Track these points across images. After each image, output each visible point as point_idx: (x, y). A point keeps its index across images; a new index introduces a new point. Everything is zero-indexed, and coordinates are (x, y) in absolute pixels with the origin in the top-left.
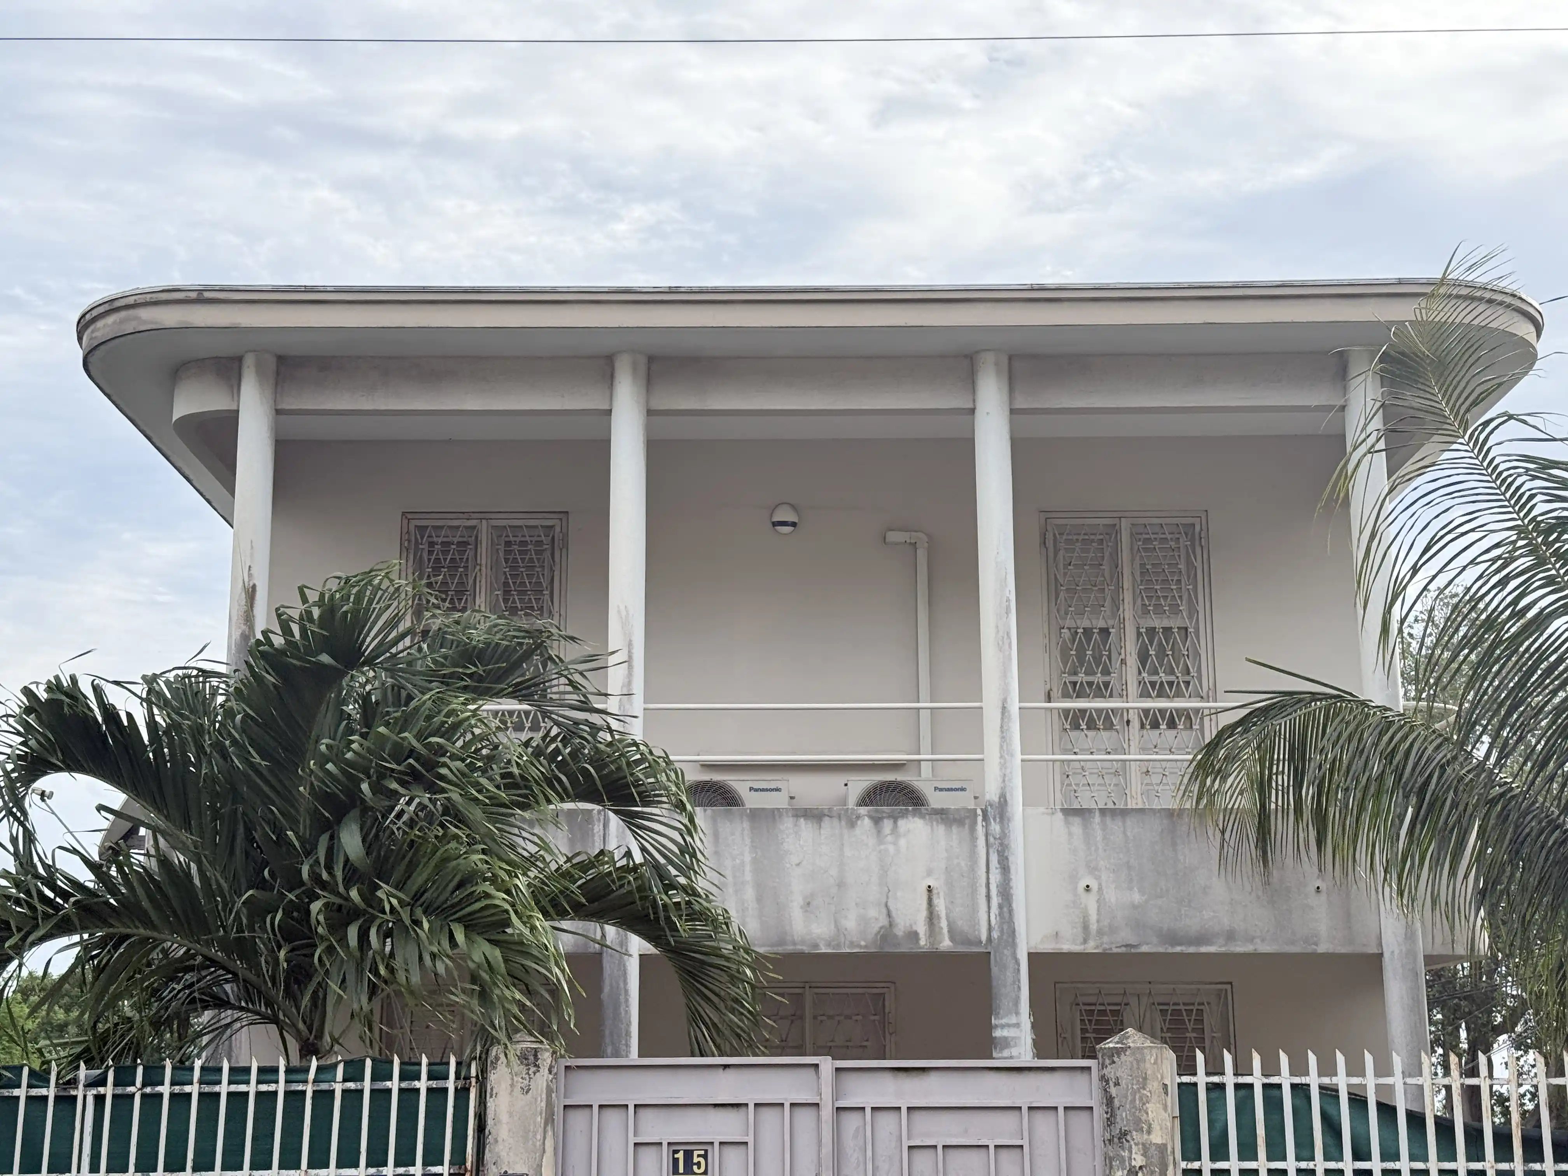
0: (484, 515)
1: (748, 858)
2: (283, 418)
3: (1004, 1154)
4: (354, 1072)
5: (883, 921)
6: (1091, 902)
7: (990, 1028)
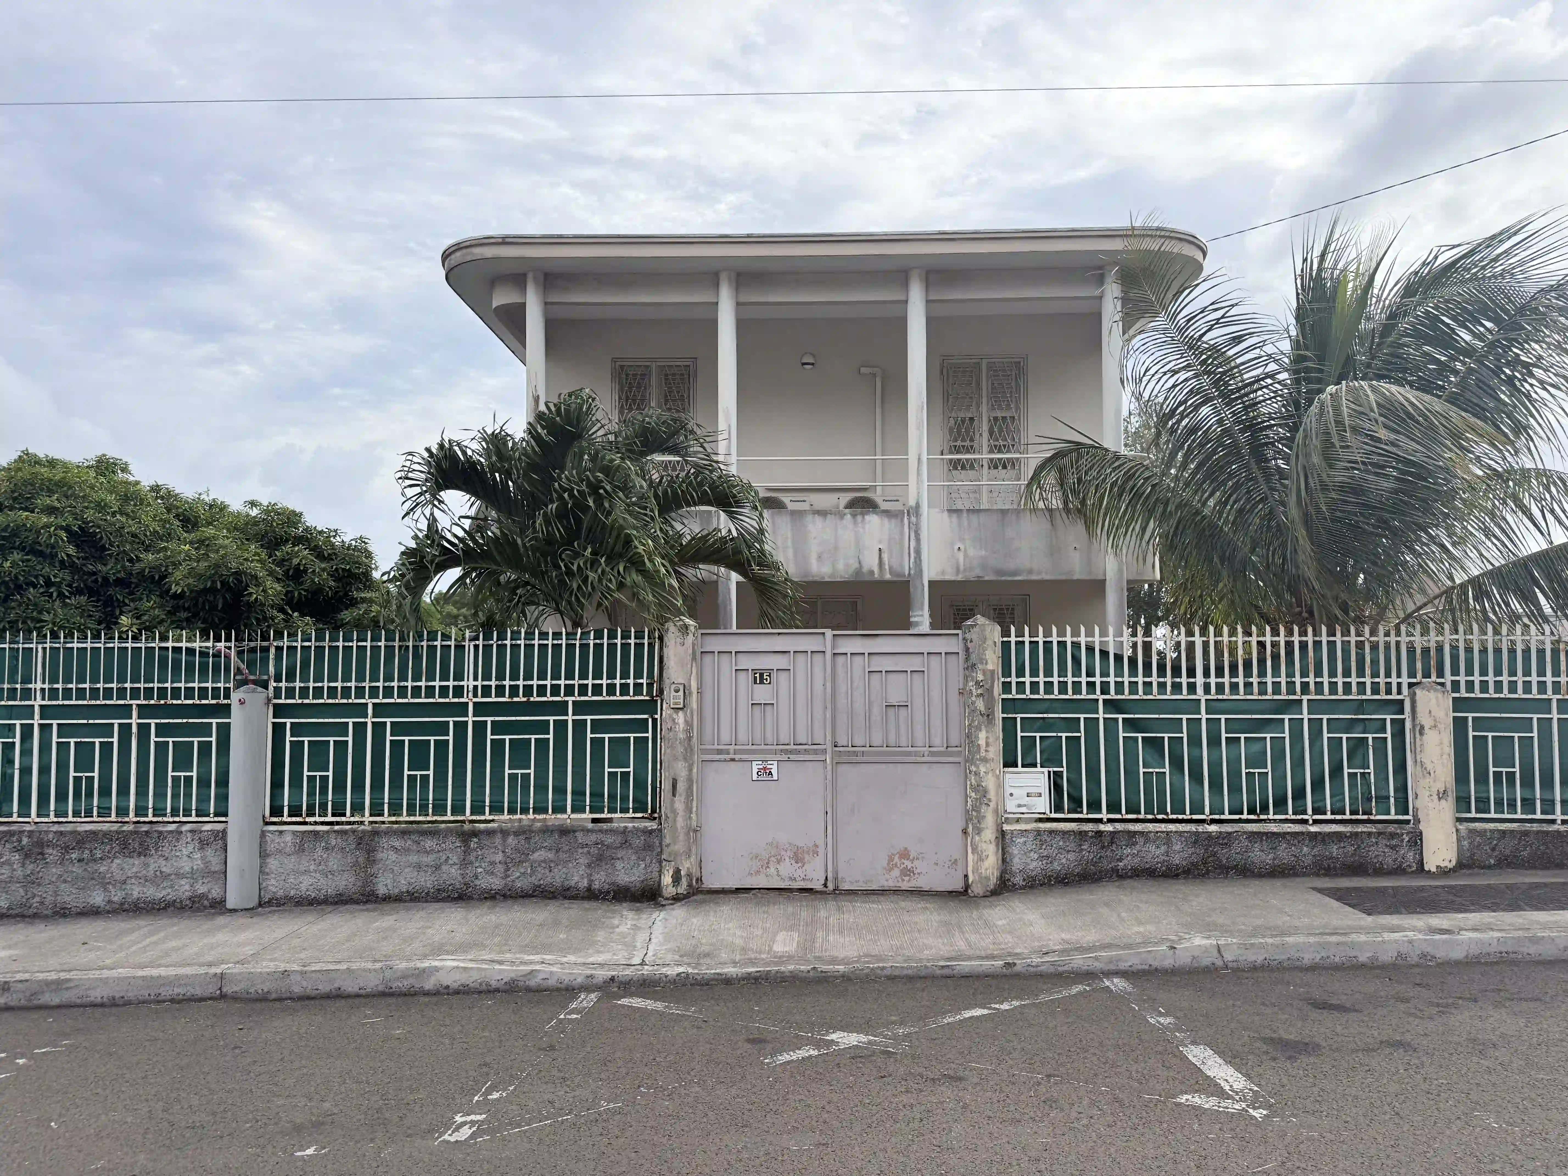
0: (655, 359)
1: (789, 535)
2: (549, 306)
3: (915, 675)
4: (599, 635)
5: (857, 565)
6: (961, 556)
7: (909, 617)
